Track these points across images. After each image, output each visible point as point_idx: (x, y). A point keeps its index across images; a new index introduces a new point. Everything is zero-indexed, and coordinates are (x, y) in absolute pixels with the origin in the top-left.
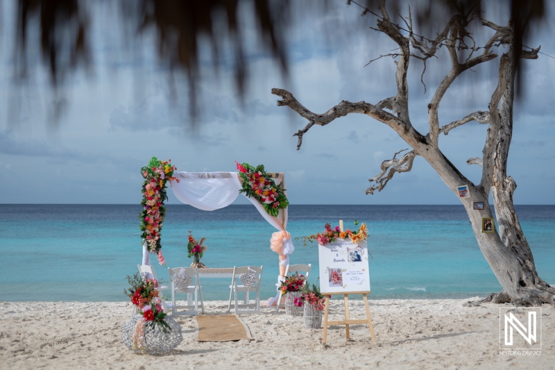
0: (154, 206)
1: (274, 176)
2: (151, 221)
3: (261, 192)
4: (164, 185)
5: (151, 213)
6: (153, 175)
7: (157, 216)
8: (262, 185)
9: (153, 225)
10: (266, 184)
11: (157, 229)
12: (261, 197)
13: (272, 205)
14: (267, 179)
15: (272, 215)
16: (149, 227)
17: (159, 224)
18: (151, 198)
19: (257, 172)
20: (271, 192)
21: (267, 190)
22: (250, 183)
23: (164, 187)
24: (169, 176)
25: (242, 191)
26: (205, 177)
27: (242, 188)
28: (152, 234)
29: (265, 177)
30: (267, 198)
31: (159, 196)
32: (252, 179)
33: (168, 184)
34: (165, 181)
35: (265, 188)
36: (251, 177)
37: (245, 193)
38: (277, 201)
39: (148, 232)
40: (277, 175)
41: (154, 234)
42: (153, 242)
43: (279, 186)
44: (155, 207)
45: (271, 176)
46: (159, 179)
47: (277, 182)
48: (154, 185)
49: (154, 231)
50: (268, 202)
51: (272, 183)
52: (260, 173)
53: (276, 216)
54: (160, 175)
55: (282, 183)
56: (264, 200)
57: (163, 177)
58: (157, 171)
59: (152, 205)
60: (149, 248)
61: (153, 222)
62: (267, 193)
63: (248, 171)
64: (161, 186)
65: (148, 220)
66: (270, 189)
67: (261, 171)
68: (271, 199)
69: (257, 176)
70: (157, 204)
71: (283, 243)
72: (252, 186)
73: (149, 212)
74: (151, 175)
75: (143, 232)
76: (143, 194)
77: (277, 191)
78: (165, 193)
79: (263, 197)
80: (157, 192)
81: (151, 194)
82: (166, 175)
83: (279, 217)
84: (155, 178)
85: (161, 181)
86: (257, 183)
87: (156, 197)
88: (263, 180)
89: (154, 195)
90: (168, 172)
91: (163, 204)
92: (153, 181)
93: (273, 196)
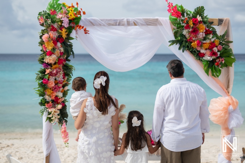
0: (55, 64)
1: (216, 22)
2: (52, 84)
3: (200, 44)
4: (68, 35)
5: (51, 74)
6: (53, 22)
7: (60, 77)
8: (201, 35)
9: (55, 89)
10: (207, 32)
11: (60, 95)
12: (199, 51)
13: (213, 62)
14: (208, 27)
15: (213, 75)
16: (48, 92)
17: (64, 86)
18: (50, 53)
19: (194, 17)
20: (213, 45)
21: (208, 41)
22: (185, 32)
23: (69, 38)
24: (74, 23)
25: (173, 42)
26: (123, 25)
27: (173, 39)
28: (53, 101)
29: (205, 23)
30: (208, 52)
31: (62, 50)
32: (188, 27)
33: (73, 34)
34: (70, 30)
35: (205, 39)
36: (187, 23)
37: (178, 46)
38: (221, 57)
39: (47, 97)
40: (220, 22)
41: (56, 101)
42: (55, 111)
43: (223, 36)
44: (57, 65)
45: (212, 23)
46: (61, 27)
47: (220, 31)
48: (54, 35)
49: (56, 97)
50: (208, 58)
51: (214, 33)
52: (199, 18)
53: (218, 76)
54: (62, 22)
55: (227, 34)
56: (203, 55)
57: (66, 25)
58: (59, 16)
59: (52, 62)
60: (50, 119)
61: (53, 85)
62: (207, 46)
63: (183, 16)
64: (64, 36)
65: (47, 82)
66: (213, 40)
67: (200, 16)
68: (213, 54)
69: (196, 22)
70: (59, 61)
71: (229, 113)
72: (187, 36)
73: (48, 71)
74: (49, 21)
75: (41, 98)
76: (41, 48)
77: (220, 43)
78: (71, 46)
79: (203, 51)
80: (59, 44)
81: (49, 48)
82: (71, 21)
83: (222, 77)
84: (55, 26)
85: (64, 30)
86: (195, 31)
87: (57, 52)
88: (203, 28)
89: (54, 49)
90: (73, 17)
91: (69, 61)
92: (53, 29)
93: (215, 49)
